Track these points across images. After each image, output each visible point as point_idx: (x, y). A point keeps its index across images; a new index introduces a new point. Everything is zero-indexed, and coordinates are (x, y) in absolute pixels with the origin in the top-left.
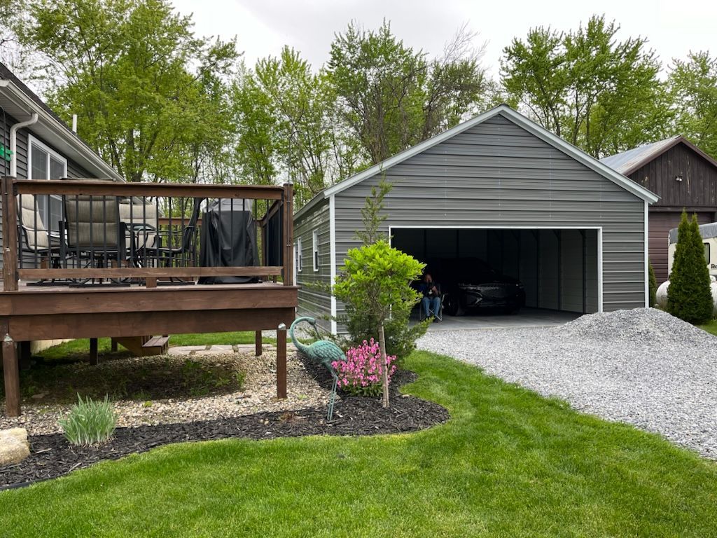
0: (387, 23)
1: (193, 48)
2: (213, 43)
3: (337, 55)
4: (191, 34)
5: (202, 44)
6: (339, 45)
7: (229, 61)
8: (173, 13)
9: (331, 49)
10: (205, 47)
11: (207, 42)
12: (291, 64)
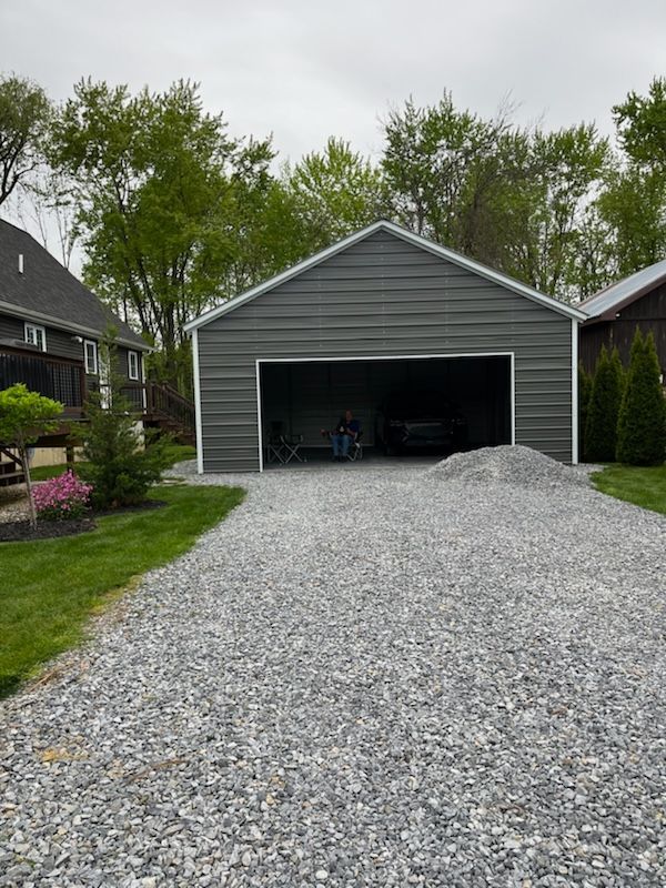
0: (447, 94)
1: (225, 153)
2: (246, 144)
3: (395, 139)
4: (223, 137)
5: (234, 147)
6: (394, 128)
7: (265, 163)
8: (203, 114)
9: (387, 135)
10: (239, 150)
11: (240, 144)
12: (339, 156)
